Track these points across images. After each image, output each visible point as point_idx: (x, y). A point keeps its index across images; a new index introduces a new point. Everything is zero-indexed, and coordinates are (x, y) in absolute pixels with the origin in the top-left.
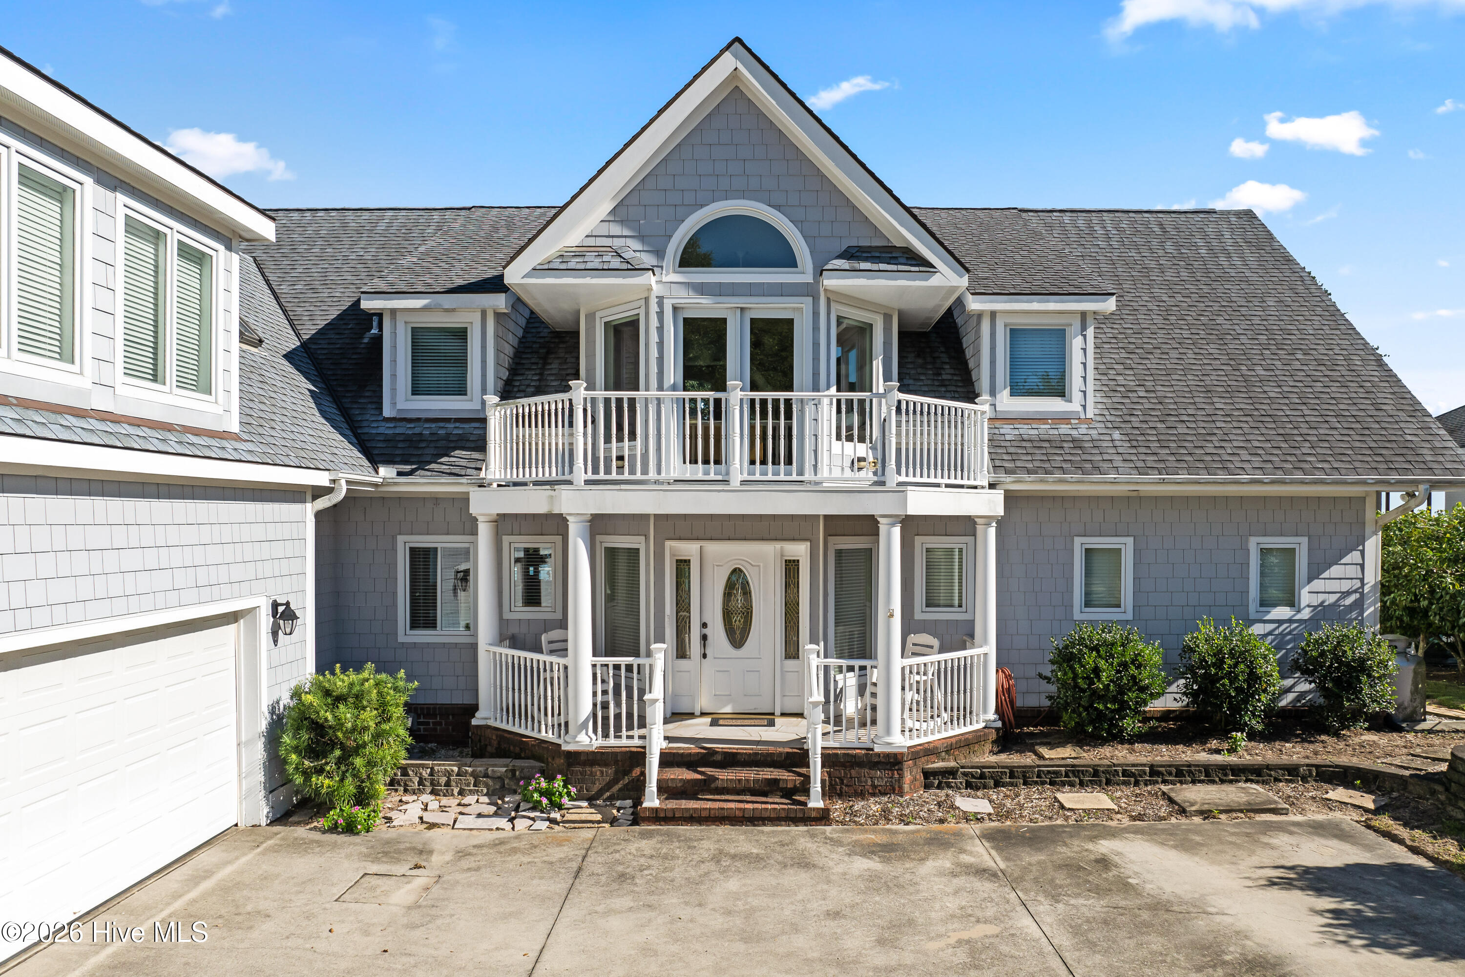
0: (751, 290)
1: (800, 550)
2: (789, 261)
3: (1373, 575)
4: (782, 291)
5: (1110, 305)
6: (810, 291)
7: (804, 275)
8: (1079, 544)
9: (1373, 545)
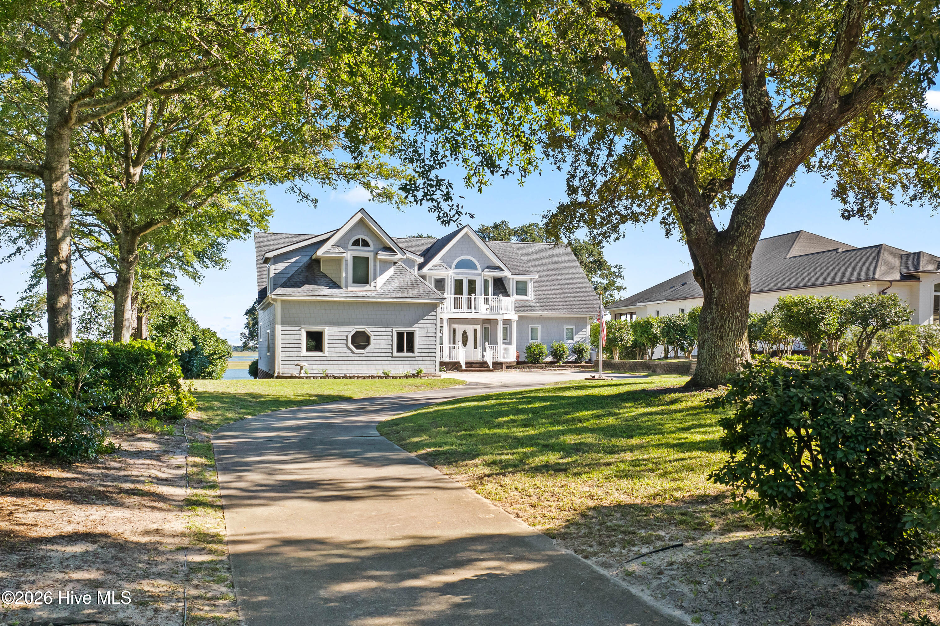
0: (469, 274)
1: (477, 327)
2: (476, 268)
3: (588, 334)
4: (475, 274)
5: (536, 277)
6: (480, 274)
7: (479, 270)
8: (530, 327)
9: (588, 328)
